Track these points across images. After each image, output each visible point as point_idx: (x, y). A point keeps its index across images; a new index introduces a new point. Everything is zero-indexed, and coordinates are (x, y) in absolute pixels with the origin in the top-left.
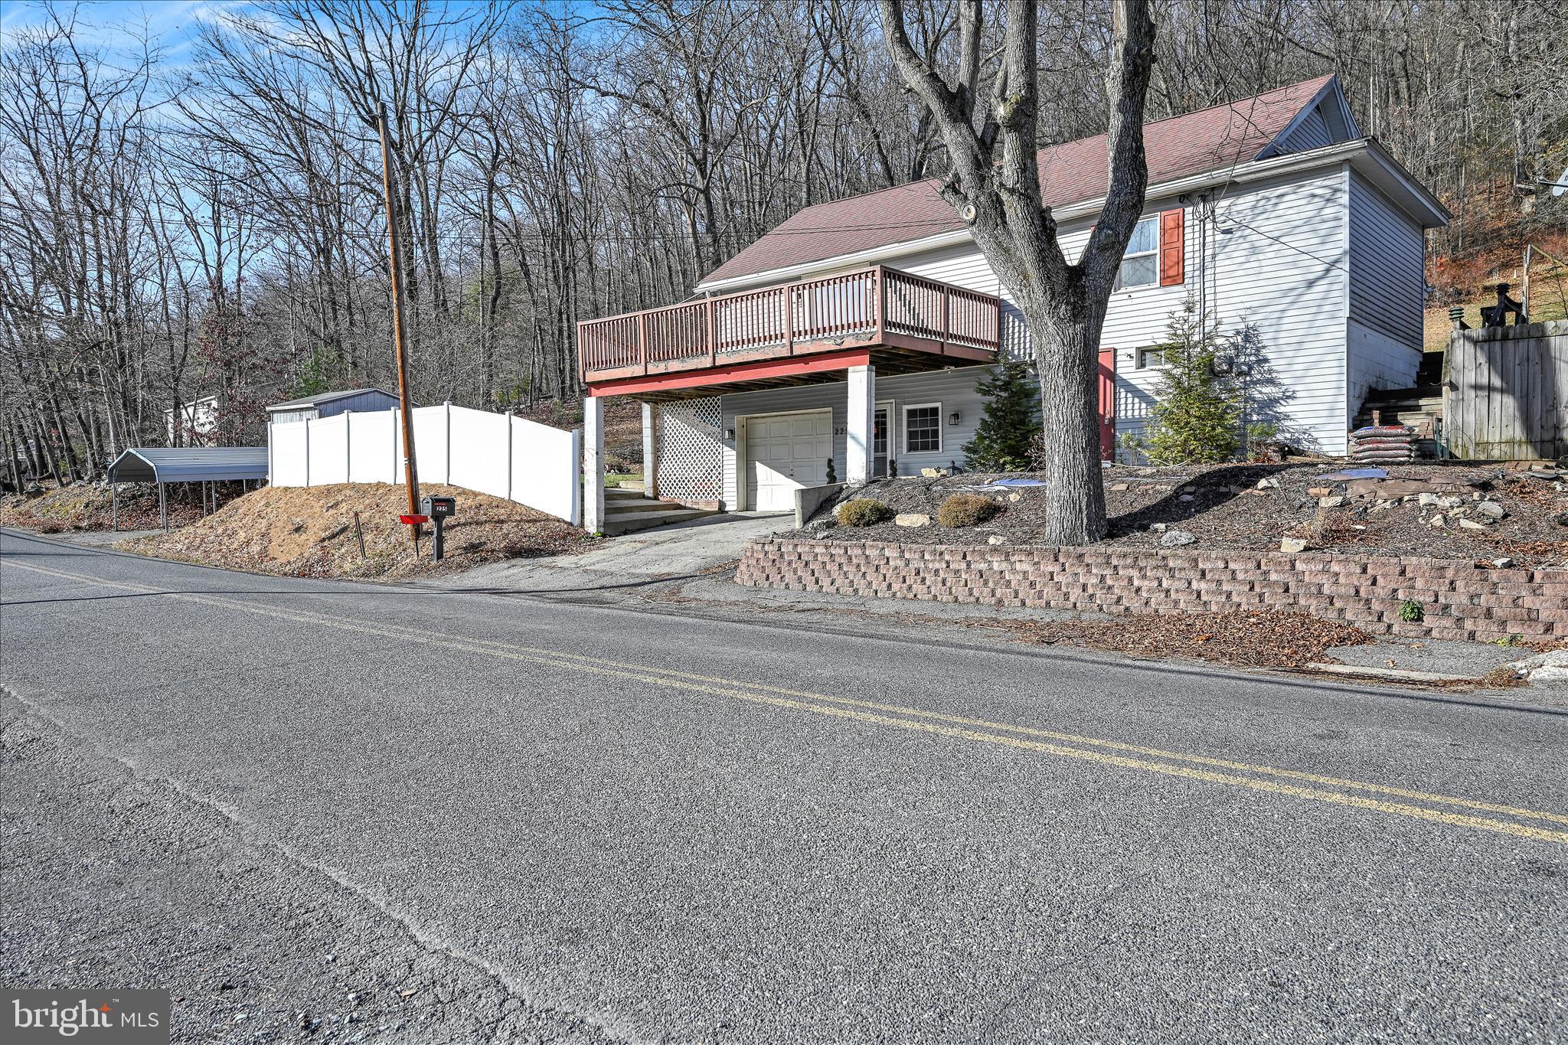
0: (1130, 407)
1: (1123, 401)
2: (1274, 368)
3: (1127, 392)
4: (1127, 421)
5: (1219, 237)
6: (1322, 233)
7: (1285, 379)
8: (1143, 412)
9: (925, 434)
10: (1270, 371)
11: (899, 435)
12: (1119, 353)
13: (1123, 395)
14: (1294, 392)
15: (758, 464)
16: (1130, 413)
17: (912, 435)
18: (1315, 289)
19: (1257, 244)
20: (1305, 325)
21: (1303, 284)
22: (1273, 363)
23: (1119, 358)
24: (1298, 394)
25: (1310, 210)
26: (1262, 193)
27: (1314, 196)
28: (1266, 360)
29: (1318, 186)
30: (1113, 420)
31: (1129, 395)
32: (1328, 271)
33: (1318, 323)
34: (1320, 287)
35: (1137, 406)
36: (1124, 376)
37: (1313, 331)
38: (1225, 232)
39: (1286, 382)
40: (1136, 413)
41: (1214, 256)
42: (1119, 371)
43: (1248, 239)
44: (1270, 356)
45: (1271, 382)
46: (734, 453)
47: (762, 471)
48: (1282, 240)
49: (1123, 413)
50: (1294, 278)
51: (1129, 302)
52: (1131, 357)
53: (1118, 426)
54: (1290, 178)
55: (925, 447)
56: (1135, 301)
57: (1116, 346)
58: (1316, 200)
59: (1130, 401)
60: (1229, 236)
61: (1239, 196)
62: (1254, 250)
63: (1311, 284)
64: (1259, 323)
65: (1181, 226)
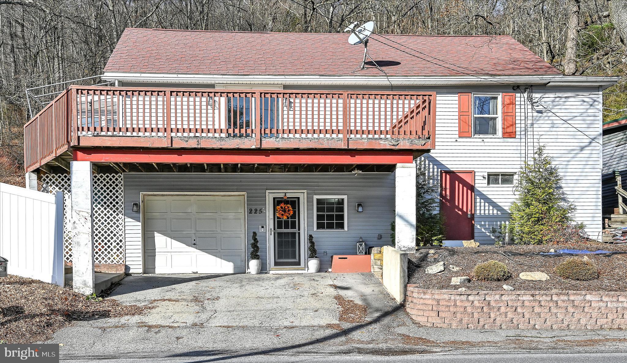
0: (482, 208)
1: (478, 204)
2: (565, 192)
3: (481, 199)
4: (481, 217)
5: (535, 114)
6: (588, 122)
7: (570, 198)
8: (491, 212)
9: (330, 217)
10: (563, 194)
11: (310, 217)
12: (476, 174)
13: (478, 200)
14: (575, 206)
15: (156, 234)
16: (482, 212)
17: (319, 217)
18: (584, 152)
19: (555, 122)
20: (580, 170)
21: (578, 148)
22: (565, 189)
23: (476, 178)
24: (577, 208)
25: (582, 108)
26: (558, 94)
27: (584, 101)
28: (561, 187)
29: (587, 97)
30: (473, 215)
31: (482, 201)
32: (590, 143)
33: (586, 170)
34: (586, 151)
35: (487, 208)
36: (480, 189)
37: (584, 174)
38: (539, 112)
39: (572, 200)
40: (487, 212)
41: (532, 124)
42: (476, 185)
43: (551, 118)
44: (563, 185)
45: (564, 200)
46: (140, 224)
47: (160, 240)
48: (569, 122)
49: (478, 212)
50: (575, 144)
51: (482, 144)
52: (484, 178)
53: (476, 219)
54: (572, 89)
55: (330, 226)
56: (486, 144)
57: (475, 170)
58: (585, 104)
59: (482, 204)
60: (540, 115)
61: (545, 93)
62: (553, 125)
63: (582, 149)
64: (557, 166)
65: (513, 103)
